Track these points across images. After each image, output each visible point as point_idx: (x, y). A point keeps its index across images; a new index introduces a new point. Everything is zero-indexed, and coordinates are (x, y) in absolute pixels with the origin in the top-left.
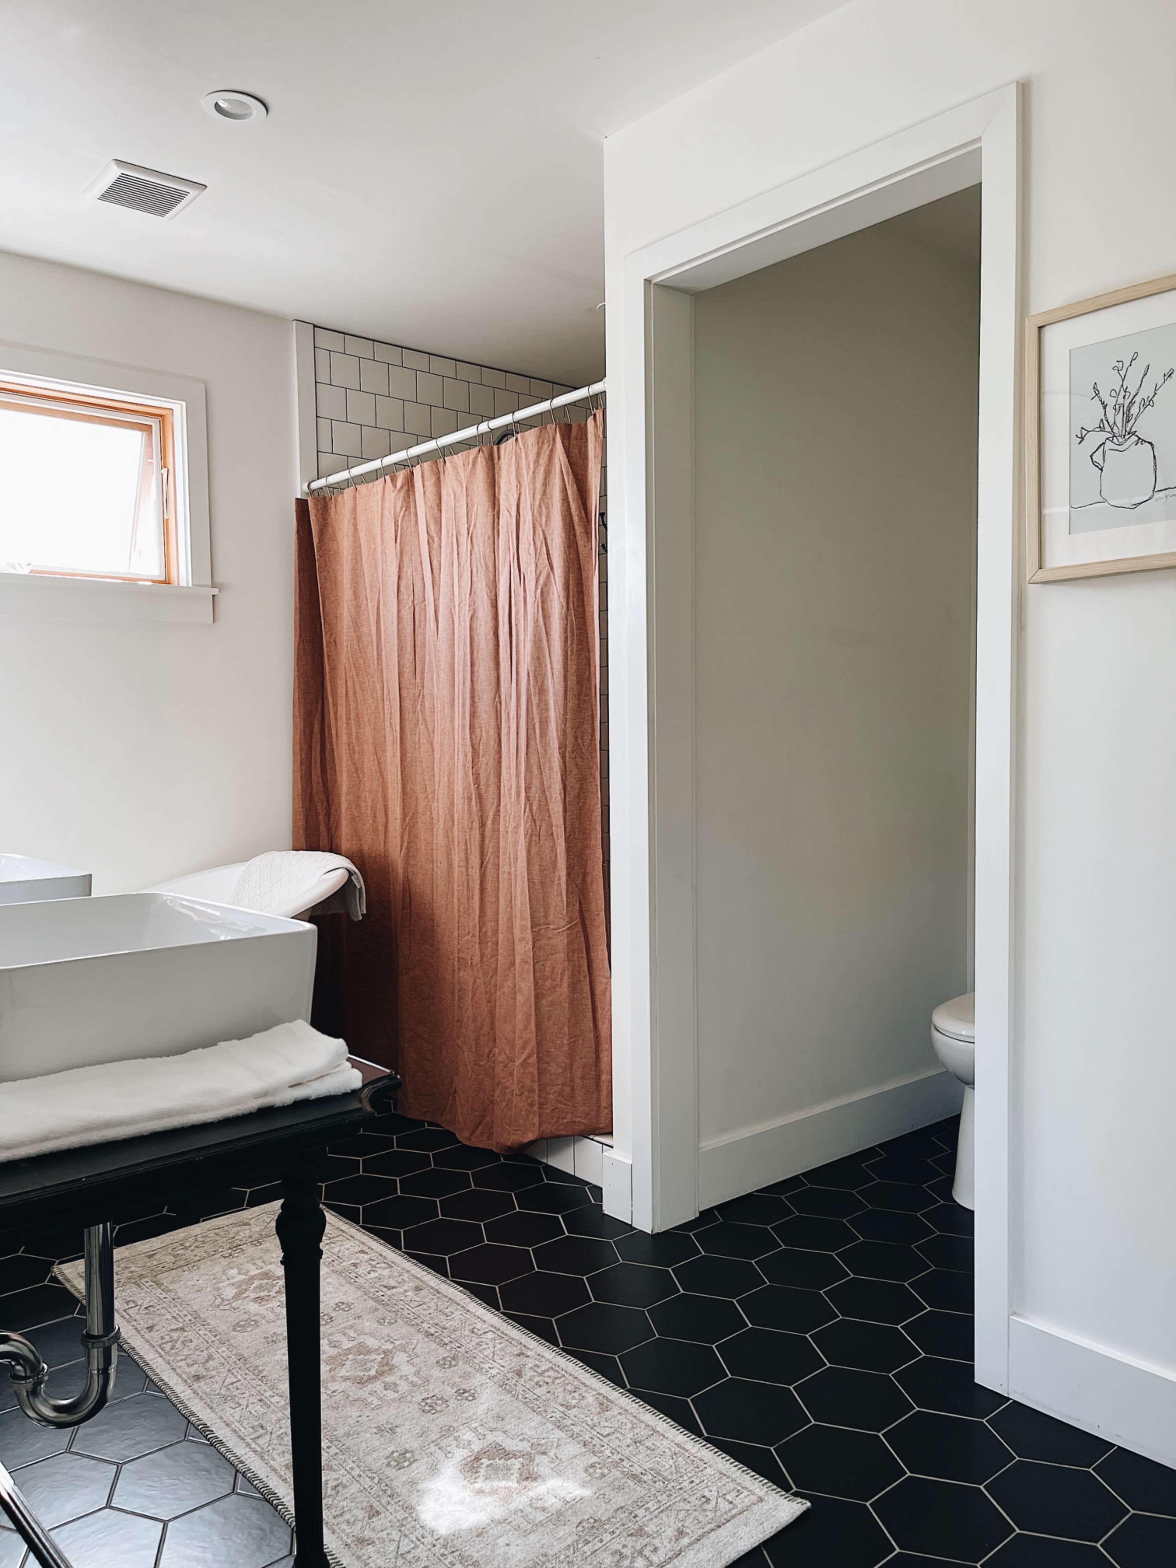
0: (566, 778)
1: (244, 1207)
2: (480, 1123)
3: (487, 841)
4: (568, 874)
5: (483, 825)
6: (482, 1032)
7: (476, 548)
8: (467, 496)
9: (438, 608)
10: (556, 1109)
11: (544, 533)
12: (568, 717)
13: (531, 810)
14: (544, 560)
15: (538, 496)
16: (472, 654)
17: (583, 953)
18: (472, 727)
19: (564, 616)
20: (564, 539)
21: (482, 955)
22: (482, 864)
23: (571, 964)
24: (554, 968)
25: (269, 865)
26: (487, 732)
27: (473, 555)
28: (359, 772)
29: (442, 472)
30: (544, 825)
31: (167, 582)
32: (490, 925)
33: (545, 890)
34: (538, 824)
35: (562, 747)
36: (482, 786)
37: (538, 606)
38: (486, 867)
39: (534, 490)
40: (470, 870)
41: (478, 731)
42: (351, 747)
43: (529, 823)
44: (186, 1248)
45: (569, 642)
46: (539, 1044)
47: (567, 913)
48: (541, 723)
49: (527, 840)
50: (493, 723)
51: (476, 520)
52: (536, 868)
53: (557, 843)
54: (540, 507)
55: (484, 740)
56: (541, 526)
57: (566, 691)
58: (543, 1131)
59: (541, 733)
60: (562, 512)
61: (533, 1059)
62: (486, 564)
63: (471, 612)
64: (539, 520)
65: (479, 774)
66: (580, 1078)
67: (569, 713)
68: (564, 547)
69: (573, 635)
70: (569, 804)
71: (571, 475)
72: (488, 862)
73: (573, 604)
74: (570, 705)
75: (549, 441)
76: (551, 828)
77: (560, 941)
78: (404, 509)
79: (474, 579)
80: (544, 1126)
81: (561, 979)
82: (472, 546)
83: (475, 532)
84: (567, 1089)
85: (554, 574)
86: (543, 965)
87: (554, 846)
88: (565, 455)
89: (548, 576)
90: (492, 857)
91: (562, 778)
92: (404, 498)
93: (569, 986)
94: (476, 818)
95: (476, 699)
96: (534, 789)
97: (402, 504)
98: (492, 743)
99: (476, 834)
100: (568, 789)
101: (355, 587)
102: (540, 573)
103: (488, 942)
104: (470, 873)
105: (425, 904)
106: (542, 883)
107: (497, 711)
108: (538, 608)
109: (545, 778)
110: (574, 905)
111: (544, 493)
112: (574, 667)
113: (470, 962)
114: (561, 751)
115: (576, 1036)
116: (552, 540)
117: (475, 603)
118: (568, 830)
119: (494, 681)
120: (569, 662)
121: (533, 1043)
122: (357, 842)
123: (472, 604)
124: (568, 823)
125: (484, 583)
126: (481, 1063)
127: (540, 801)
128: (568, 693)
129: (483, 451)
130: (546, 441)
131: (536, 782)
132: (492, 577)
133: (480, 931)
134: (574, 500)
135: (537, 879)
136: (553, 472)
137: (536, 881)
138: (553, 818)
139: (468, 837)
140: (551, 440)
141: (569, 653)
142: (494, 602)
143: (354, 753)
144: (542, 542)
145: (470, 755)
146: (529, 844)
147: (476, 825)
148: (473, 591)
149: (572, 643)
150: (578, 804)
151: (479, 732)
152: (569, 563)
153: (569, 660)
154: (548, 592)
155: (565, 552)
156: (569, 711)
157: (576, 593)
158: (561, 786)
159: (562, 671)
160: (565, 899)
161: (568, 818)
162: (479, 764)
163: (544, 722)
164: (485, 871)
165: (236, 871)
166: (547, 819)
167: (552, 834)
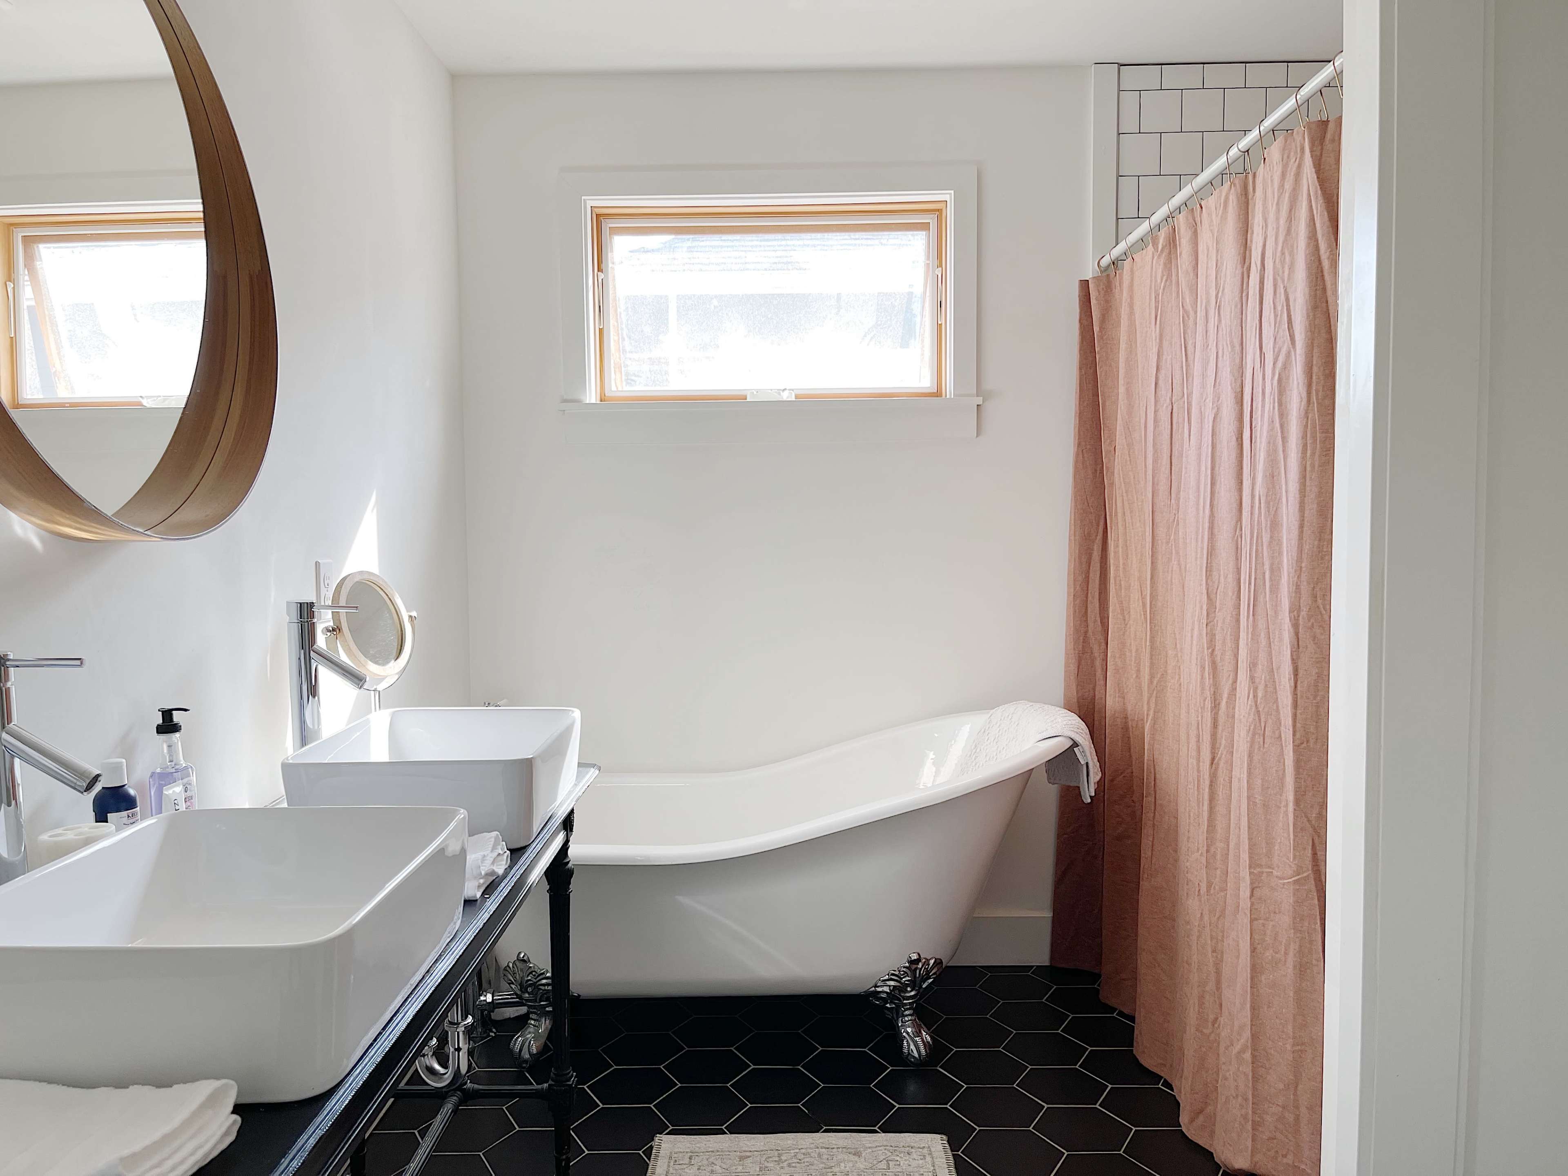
0: (1298, 658)
1: (876, 1128)
2: (1201, 1111)
3: (1220, 728)
4: (1297, 802)
5: (1216, 706)
6: (1207, 988)
7: (1223, 322)
8: (1217, 251)
9: (1191, 405)
10: (1273, 1139)
11: (1285, 291)
12: (1303, 565)
13: (1255, 696)
14: (1284, 331)
15: (1281, 239)
16: (1213, 469)
17: (1316, 924)
18: (1209, 570)
19: (1303, 413)
20: (1307, 297)
21: (1209, 885)
22: (1213, 759)
23: (1298, 935)
24: (1277, 934)
25: (1010, 717)
26: (1226, 578)
27: (1220, 332)
28: (1126, 613)
29: (1198, 224)
30: (1270, 721)
31: (938, 394)
32: (1220, 845)
33: (1268, 817)
34: (1263, 720)
35: (1295, 609)
36: (1218, 652)
37: (1274, 399)
38: (1218, 764)
39: (1278, 228)
40: (1201, 764)
41: (1215, 573)
42: (1118, 582)
43: (1252, 716)
44: (779, 1162)
45: (1309, 452)
46: (1255, 1037)
47: (1294, 858)
48: (1272, 570)
49: (1249, 739)
50: (1232, 565)
51: (1225, 281)
52: (1259, 782)
53: (1286, 752)
54: (1283, 254)
55: (1221, 589)
56: (1283, 281)
57: (1301, 527)
58: (1256, 1163)
59: (1271, 586)
60: (1306, 256)
61: (1248, 1056)
62: (1232, 342)
63: (1215, 410)
64: (1281, 273)
65: (1215, 635)
66: (1307, 1108)
67: (1305, 560)
68: (1307, 310)
69: (1315, 441)
70: (1302, 697)
71: (1320, 198)
72: (1220, 759)
73: (1317, 394)
74: (1306, 547)
75: (1296, 152)
76: (1279, 728)
77: (1286, 898)
78: (1165, 278)
79: (1219, 365)
80: (1258, 1157)
81: (1286, 954)
82: (1220, 321)
83: (1223, 299)
84: (1290, 1118)
85: (1295, 351)
86: (1264, 925)
87: (1282, 754)
88: (1314, 170)
89: (1289, 352)
90: (1225, 753)
91: (1292, 655)
92: (1165, 264)
93: (1295, 967)
94: (1208, 694)
95: (1216, 531)
96: (1260, 667)
97: (1162, 272)
98: (1230, 594)
99: (1208, 716)
100: (1301, 673)
101: (1128, 383)
102: (1280, 351)
103: (1216, 869)
104: (1201, 769)
105: (1169, 796)
106: (1265, 806)
107: (1237, 548)
108: (1274, 402)
109: (1273, 652)
110: (1305, 849)
111: (1288, 231)
112: (1315, 490)
113: (1197, 890)
114: (1292, 615)
115: (1303, 1044)
116: (1295, 300)
117: (1219, 398)
118: (1298, 736)
119: (1235, 506)
120: (1308, 483)
121: (1247, 1034)
122: (1120, 699)
123: (1216, 399)
124: (1298, 725)
125: (1229, 369)
126: (1205, 1031)
127: (1266, 685)
128: (1305, 529)
129: (1235, 185)
130: (1292, 154)
131: (1262, 656)
132: (1238, 361)
133: (1208, 851)
134: (1323, 235)
135: (1258, 798)
136: (1300, 199)
137: (1257, 801)
138: (1282, 714)
139: (1200, 719)
140: (1299, 149)
141: (1308, 469)
142: (1240, 395)
143: (1121, 589)
144: (1283, 306)
145: (1205, 607)
146: (1251, 746)
147: (1208, 704)
148: (1218, 381)
149: (1313, 454)
150: (1315, 698)
151: (1217, 577)
152: (1312, 332)
153: (1308, 480)
154: (1288, 378)
155: (1308, 316)
156: (1304, 556)
157: (1322, 378)
158: (1291, 668)
159: (1297, 496)
160: (1292, 837)
161: (1299, 715)
162: (1215, 621)
163: (1275, 570)
164: (1216, 769)
165: (979, 720)
166: (1274, 713)
167: (1280, 736)
